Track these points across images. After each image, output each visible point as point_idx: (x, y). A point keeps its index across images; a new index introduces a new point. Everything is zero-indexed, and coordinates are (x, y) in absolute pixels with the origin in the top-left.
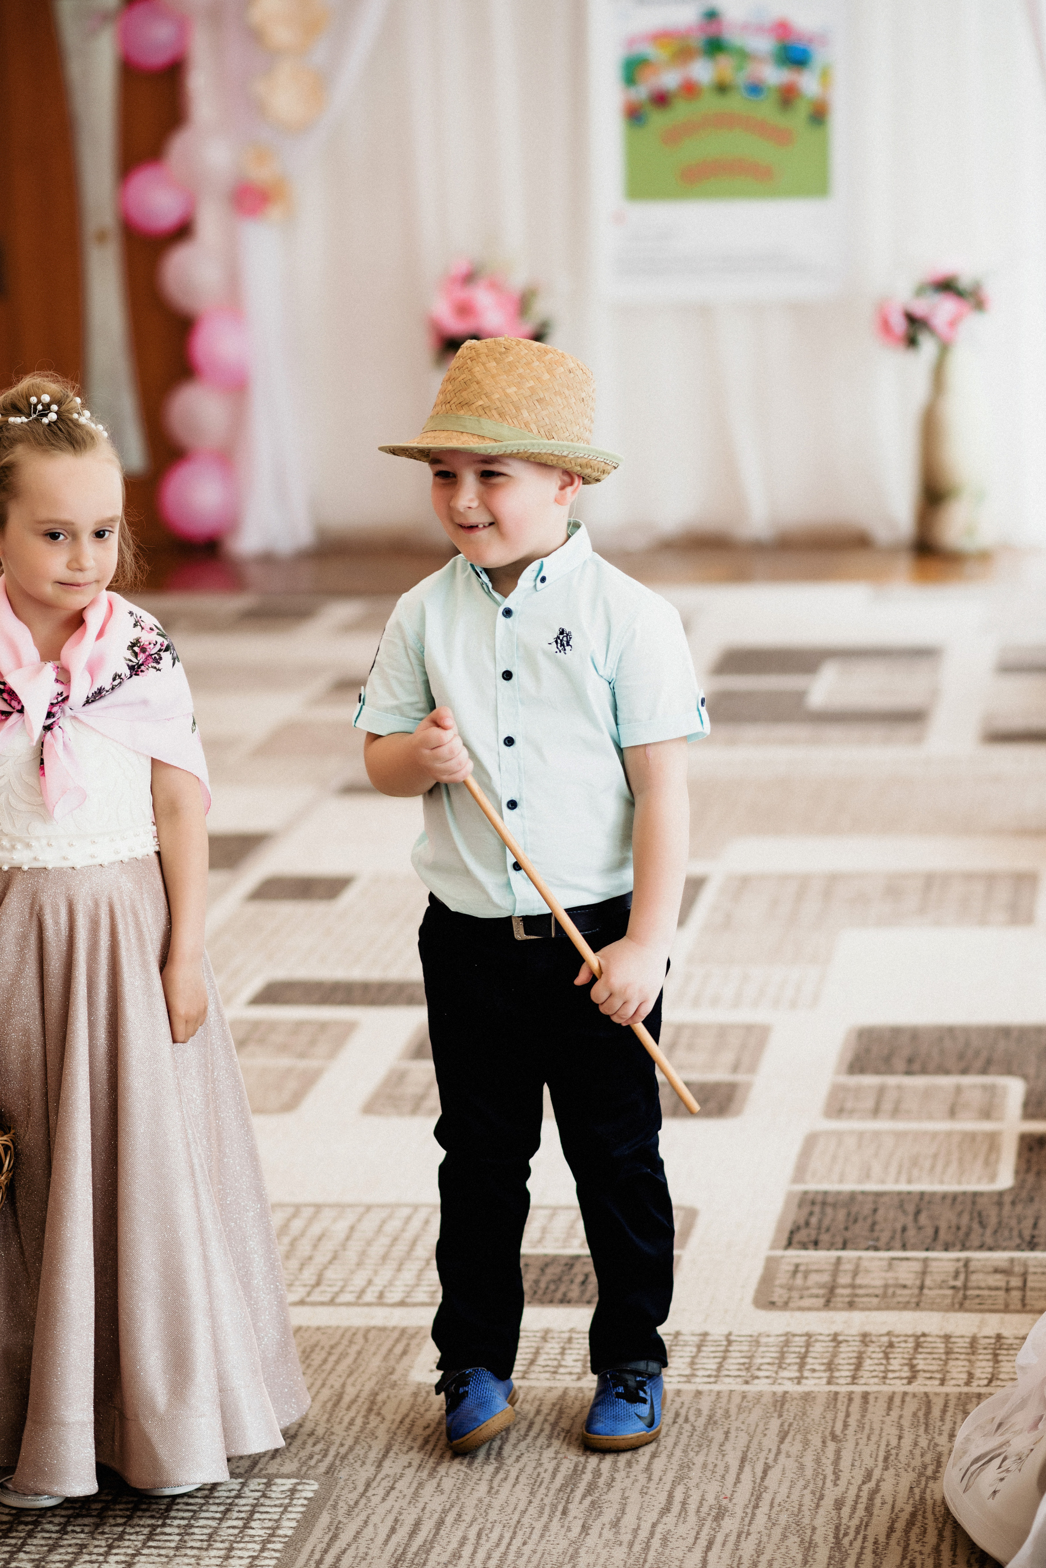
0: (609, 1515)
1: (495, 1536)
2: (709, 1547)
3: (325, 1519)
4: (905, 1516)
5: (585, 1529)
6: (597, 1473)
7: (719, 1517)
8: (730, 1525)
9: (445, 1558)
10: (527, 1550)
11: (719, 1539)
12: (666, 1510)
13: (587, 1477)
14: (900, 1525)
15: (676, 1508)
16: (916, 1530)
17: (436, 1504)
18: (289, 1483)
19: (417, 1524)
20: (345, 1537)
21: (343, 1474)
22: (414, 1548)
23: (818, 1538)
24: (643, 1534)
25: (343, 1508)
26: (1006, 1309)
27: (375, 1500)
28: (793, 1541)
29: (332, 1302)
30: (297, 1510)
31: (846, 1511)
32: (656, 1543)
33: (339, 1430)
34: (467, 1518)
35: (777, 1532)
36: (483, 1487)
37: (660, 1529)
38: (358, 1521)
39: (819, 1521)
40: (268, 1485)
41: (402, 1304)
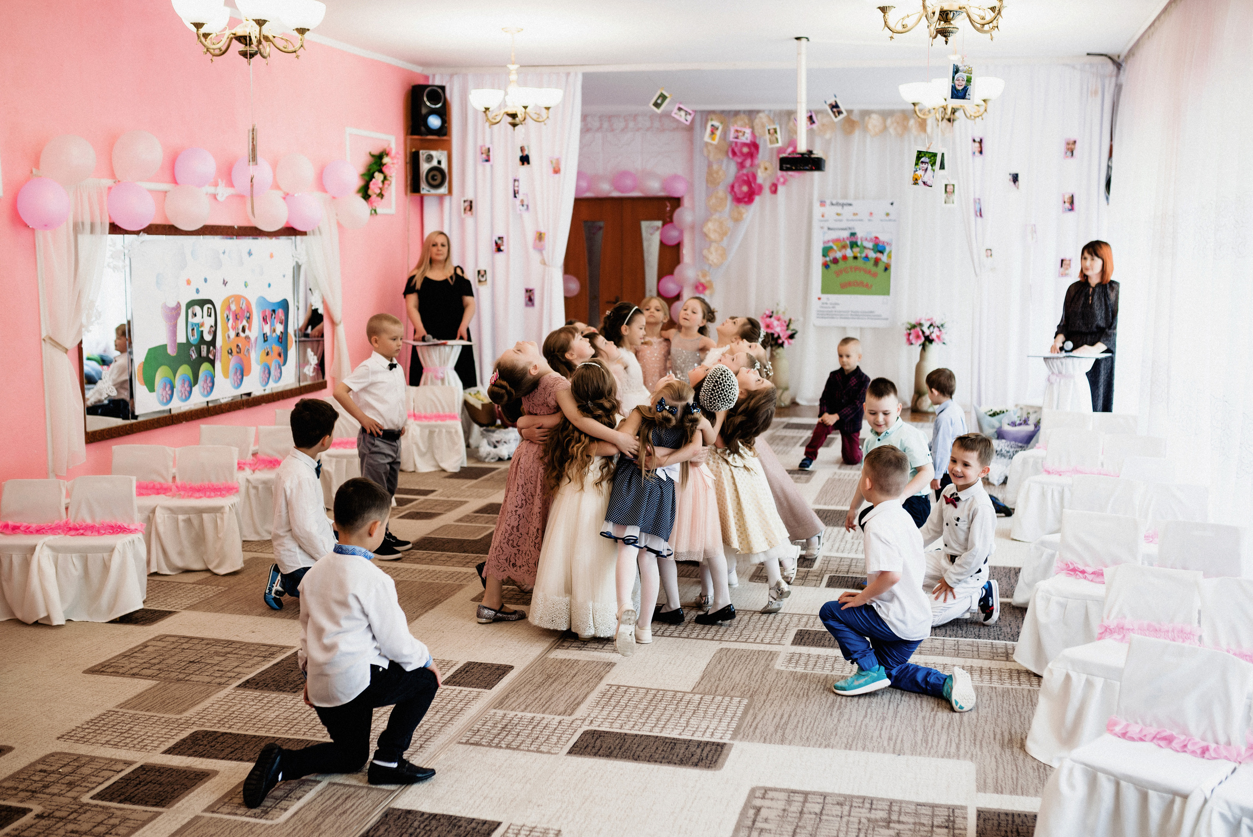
0: (846, 717)
1: (809, 721)
2: (881, 729)
3: (751, 711)
4: (947, 723)
5: (839, 720)
6: (841, 703)
7: (883, 720)
8: (888, 723)
9: (793, 727)
10: (820, 726)
11: (884, 727)
12: (866, 716)
13: (838, 704)
14: (946, 726)
15: (869, 716)
16: (951, 729)
17: (788, 709)
18: (738, 699)
19: (782, 715)
20: (759, 718)
21: (755, 698)
22: (782, 723)
23: (918, 729)
24: (859, 724)
25: (757, 709)
26: (973, 657)
27: (768, 707)
28: (909, 729)
29: (746, 642)
30: (742, 708)
31: (926, 721)
32: (863, 727)
33: (753, 683)
34: (799, 714)
35: (904, 726)
36: (803, 706)
37: (864, 723)
38: (763, 713)
39: (918, 723)
40: (731, 699)
41: (769, 643)
